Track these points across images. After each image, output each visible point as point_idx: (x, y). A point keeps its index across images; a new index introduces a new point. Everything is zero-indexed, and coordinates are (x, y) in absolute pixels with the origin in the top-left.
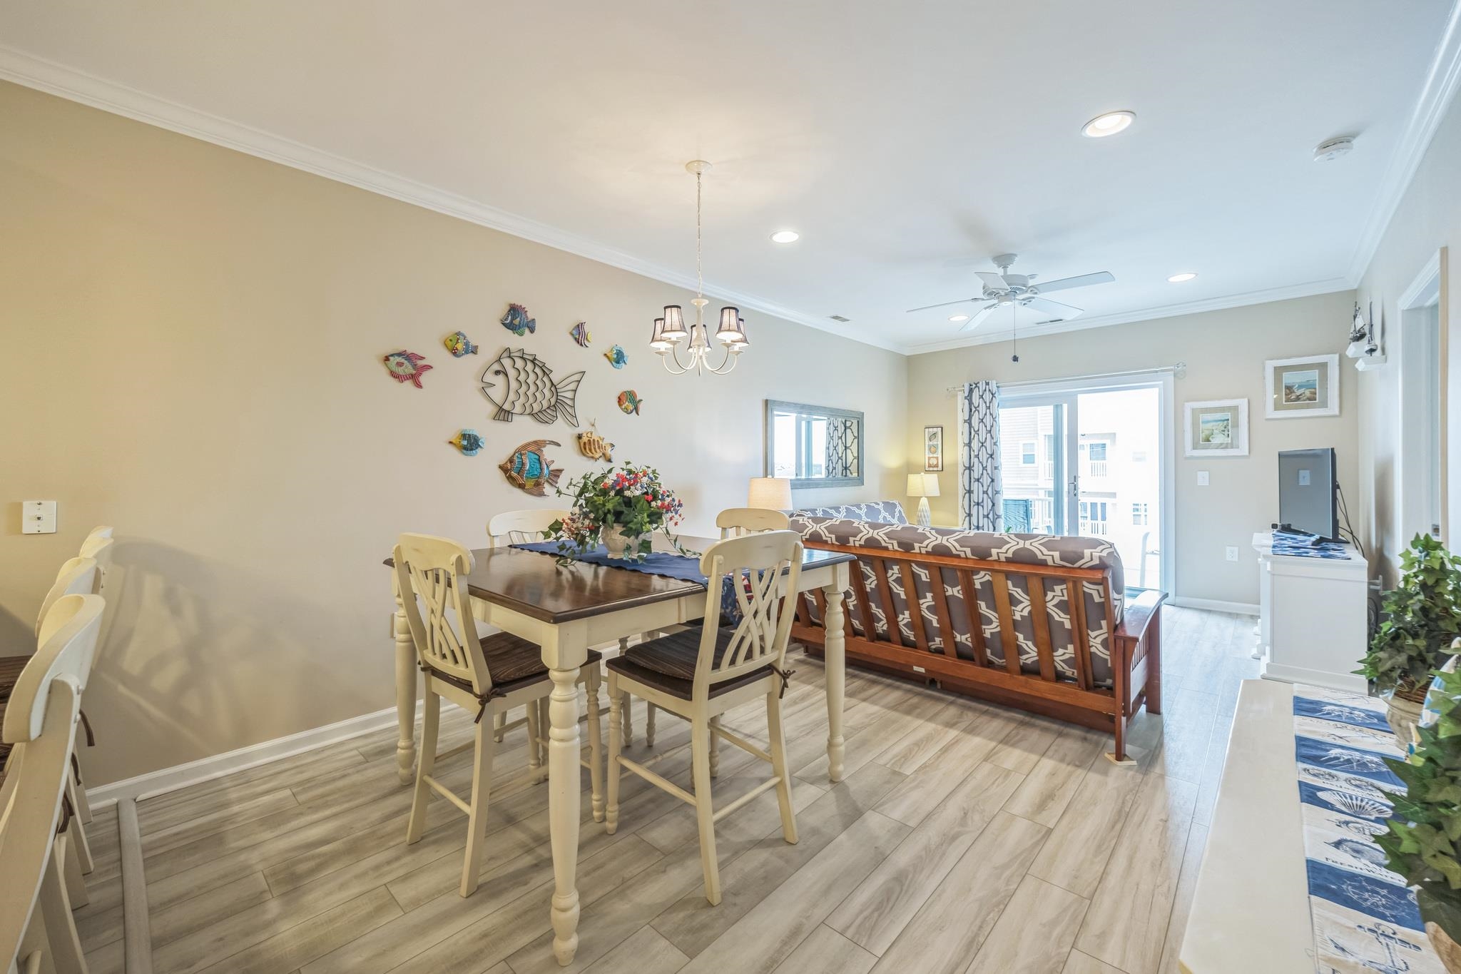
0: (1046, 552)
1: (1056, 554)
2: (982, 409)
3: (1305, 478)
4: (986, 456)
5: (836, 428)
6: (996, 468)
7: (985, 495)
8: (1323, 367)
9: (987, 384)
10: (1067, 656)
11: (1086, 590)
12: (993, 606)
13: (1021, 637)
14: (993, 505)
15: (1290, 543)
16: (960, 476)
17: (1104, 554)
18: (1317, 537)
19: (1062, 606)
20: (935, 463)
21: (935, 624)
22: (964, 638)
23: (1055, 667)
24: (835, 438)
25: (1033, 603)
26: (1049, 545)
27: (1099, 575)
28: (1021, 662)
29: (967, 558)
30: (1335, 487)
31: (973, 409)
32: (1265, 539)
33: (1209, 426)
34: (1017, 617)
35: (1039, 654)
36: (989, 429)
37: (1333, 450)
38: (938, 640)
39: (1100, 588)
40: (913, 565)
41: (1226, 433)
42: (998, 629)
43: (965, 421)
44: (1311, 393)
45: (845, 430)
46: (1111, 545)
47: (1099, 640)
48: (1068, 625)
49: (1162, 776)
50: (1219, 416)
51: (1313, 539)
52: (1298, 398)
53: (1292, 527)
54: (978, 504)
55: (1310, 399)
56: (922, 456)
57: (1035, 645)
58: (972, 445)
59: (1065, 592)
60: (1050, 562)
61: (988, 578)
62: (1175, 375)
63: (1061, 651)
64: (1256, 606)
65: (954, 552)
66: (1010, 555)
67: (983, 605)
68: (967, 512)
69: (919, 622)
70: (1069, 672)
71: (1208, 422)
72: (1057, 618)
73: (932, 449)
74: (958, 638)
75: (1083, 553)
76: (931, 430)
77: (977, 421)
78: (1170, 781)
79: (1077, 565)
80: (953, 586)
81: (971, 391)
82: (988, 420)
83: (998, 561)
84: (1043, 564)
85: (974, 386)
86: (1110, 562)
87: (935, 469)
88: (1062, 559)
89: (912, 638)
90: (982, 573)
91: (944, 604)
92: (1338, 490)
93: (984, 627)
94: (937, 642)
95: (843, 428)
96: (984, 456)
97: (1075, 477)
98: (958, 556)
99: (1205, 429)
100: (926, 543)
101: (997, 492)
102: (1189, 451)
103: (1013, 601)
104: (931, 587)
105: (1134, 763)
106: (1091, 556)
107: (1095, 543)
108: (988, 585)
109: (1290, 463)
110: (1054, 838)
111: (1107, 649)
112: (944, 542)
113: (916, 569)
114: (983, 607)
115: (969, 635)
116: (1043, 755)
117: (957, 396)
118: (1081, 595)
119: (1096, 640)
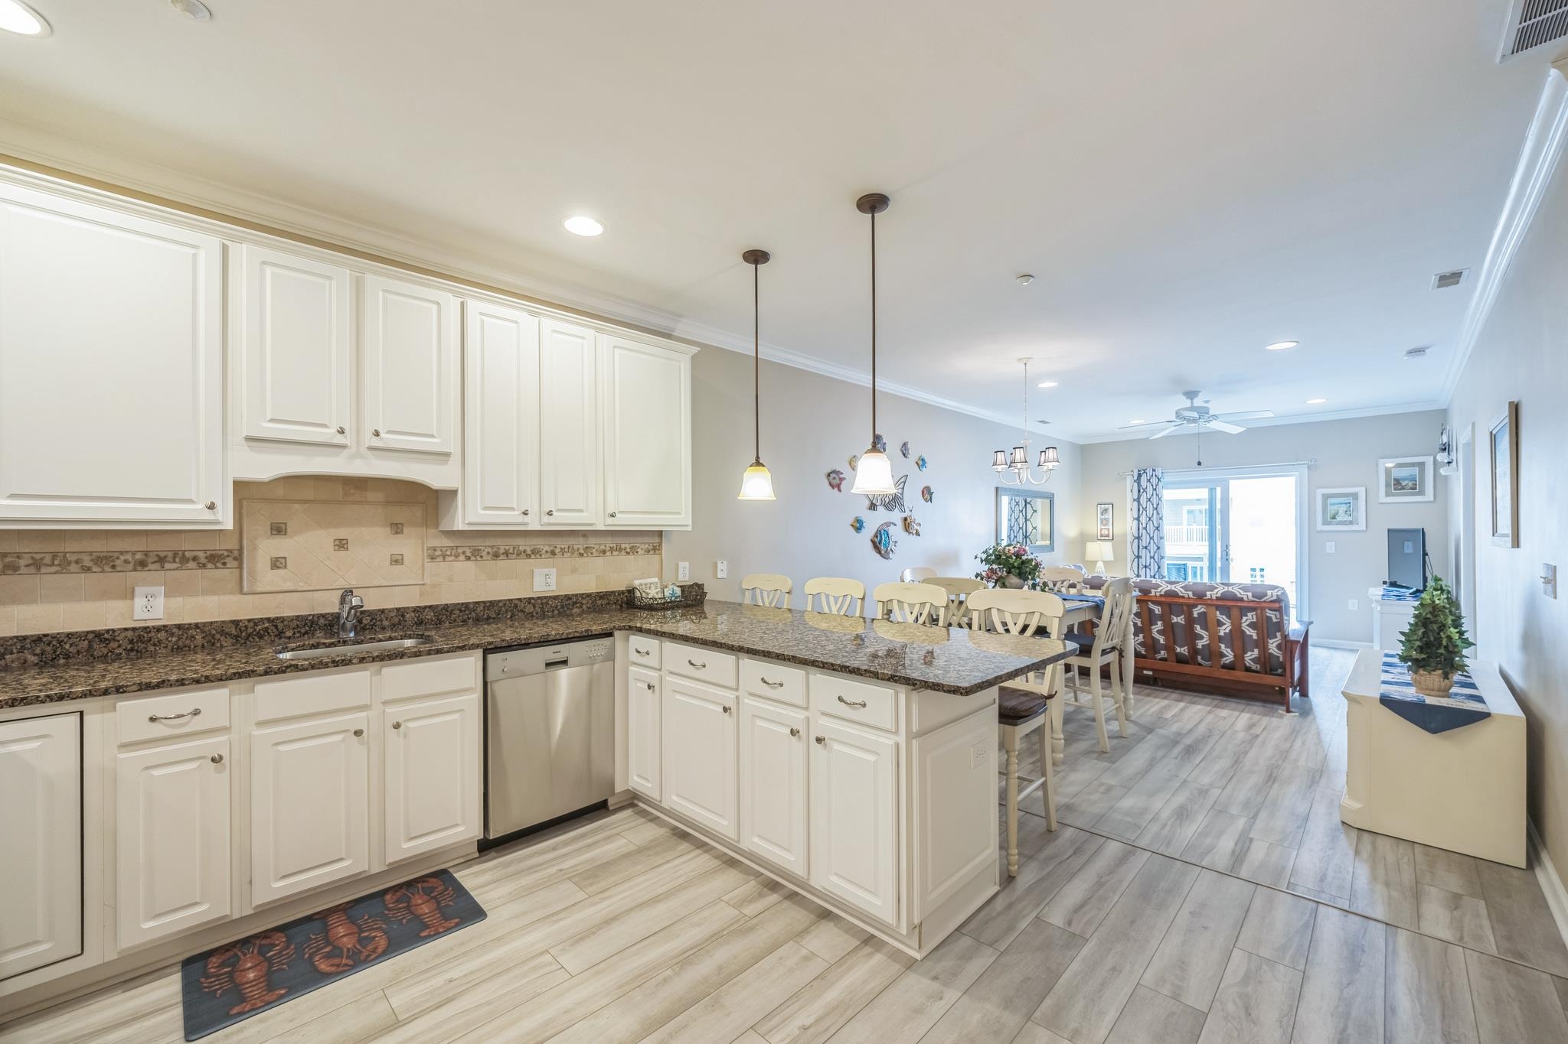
0: (1242, 592)
1: (1250, 594)
2: (1150, 490)
3: (1409, 547)
4: (1152, 529)
5: (1017, 503)
6: (1162, 538)
7: (1152, 560)
8: (1422, 465)
9: (1154, 470)
10: (1253, 656)
11: (1268, 615)
12: (1205, 628)
13: (1223, 646)
14: (1159, 567)
15: (1395, 593)
16: (1129, 545)
17: (1279, 593)
18: (1414, 589)
19: (1252, 625)
20: (1107, 533)
21: (1162, 642)
22: (1182, 650)
23: (1245, 665)
24: (1017, 511)
25: (1232, 624)
26: (1245, 588)
27: (1277, 605)
28: (1222, 662)
29: (1189, 598)
30: (1425, 554)
31: (1142, 491)
32: (1378, 591)
33: (1335, 507)
34: (1222, 633)
35: (1235, 656)
36: (1155, 506)
37: (1423, 529)
38: (1162, 652)
39: (1277, 613)
40: (1149, 603)
41: (1348, 512)
42: (1208, 642)
43: (1134, 500)
44: (1413, 484)
45: (1026, 505)
46: (1283, 589)
47: (1275, 645)
48: (1255, 637)
49: (1315, 719)
50: (1342, 500)
51: (1411, 591)
52: (1403, 488)
53: (1398, 583)
54: (1146, 567)
55: (1412, 489)
56: (1094, 527)
57: (1233, 651)
58: (1141, 519)
59: (1255, 617)
60: (1245, 599)
61: (1203, 610)
62: (1309, 468)
63: (1249, 653)
64: (1371, 644)
65: (1180, 594)
66: (1219, 595)
67: (1198, 627)
68: (1136, 573)
69: (1150, 641)
70: (1254, 666)
71: (1335, 504)
72: (1248, 633)
73: (1104, 522)
74: (1178, 650)
75: (1266, 593)
76: (1103, 506)
77: (1145, 500)
78: (1319, 721)
79: (1263, 600)
80: (1177, 616)
81: (1140, 475)
82: (1154, 500)
83: (1211, 599)
84: (1241, 600)
85: (1142, 472)
86: (1283, 598)
87: (1107, 538)
88: (1253, 597)
89: (1143, 653)
90: (1199, 607)
91: (1170, 629)
92: (1427, 557)
93: (1197, 641)
94: (1163, 653)
95: (1024, 503)
96: (1151, 528)
97: (1227, 546)
98: (1183, 597)
99: (1332, 509)
100: (1160, 589)
101: (1162, 558)
102: (1320, 527)
103: (1220, 624)
104: (1161, 617)
105: (1297, 714)
106: (1271, 595)
107: (1274, 588)
108: (1203, 615)
109: (1396, 537)
110: (1260, 739)
111: (1280, 650)
112: (1173, 588)
113: (1151, 606)
114: (1198, 629)
115: (1186, 647)
116: (1242, 711)
117: (1125, 479)
118: (1265, 617)
119: (1273, 646)
